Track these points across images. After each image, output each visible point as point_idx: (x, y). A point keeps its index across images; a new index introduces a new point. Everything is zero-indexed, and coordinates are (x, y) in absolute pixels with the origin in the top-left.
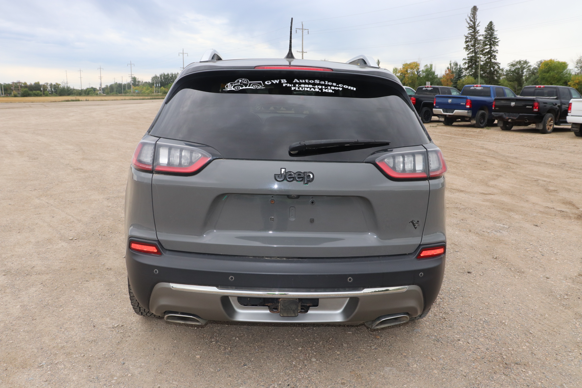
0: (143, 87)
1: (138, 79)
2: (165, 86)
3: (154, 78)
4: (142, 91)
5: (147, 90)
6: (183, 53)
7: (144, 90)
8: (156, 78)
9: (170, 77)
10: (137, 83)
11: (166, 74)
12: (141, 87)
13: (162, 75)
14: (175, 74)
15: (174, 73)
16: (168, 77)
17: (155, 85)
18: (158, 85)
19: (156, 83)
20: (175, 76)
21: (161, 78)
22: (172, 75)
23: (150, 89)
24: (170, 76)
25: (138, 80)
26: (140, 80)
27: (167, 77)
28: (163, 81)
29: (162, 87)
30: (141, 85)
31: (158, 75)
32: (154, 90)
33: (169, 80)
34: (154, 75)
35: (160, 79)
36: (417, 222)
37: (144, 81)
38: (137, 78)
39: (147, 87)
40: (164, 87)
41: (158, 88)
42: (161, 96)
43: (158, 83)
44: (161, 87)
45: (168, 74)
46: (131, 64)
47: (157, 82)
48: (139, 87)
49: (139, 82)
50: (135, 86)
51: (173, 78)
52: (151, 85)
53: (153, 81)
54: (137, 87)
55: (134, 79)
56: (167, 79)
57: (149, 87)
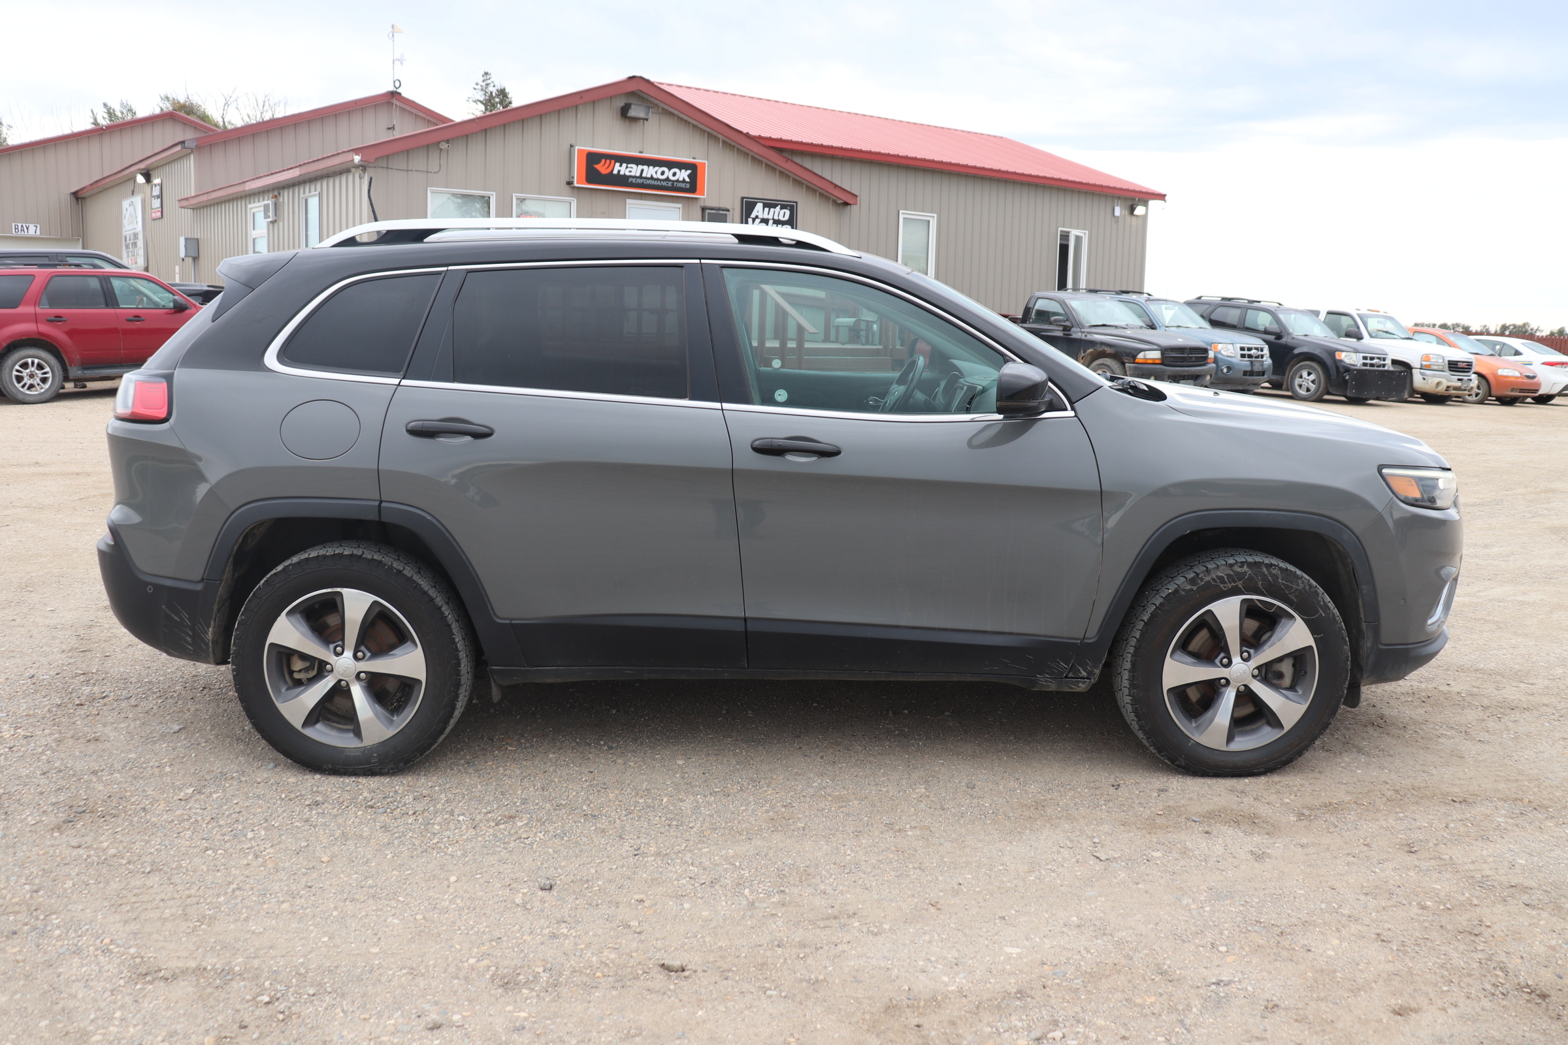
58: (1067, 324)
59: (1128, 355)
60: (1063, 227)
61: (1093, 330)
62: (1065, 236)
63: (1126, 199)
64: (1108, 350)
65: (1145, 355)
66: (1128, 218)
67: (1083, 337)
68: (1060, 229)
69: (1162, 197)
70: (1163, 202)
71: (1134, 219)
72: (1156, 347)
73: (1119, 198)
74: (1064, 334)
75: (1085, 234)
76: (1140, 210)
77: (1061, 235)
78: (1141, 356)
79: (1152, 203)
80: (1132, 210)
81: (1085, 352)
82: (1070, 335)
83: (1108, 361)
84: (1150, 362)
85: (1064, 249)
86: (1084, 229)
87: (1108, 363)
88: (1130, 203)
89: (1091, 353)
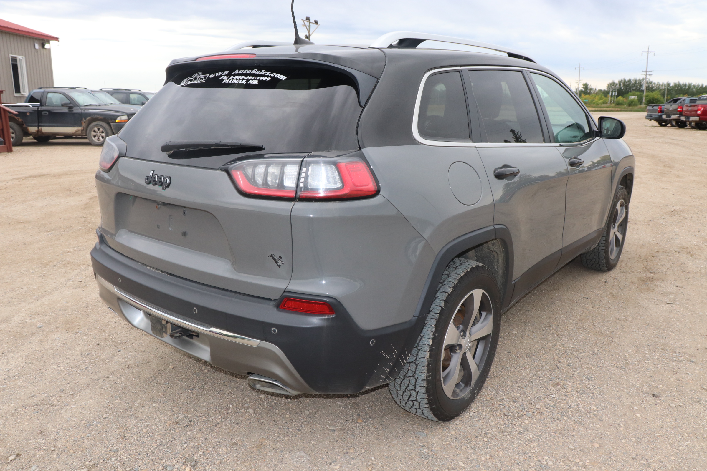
0: (596, 96)
1: (591, 85)
2: (624, 95)
3: (611, 84)
4: (593, 101)
5: (600, 100)
6: (648, 52)
7: (596, 100)
8: (613, 85)
9: (633, 84)
10: (589, 91)
11: (627, 79)
12: (593, 95)
13: (621, 81)
14: (640, 80)
15: (638, 79)
16: (630, 84)
17: (610, 93)
18: (615, 94)
19: (612, 92)
20: (639, 83)
21: (620, 85)
22: (636, 81)
23: (604, 99)
24: (633, 82)
25: (590, 87)
26: (592, 87)
27: (628, 83)
28: (622, 88)
29: (620, 97)
30: (593, 93)
31: (617, 81)
32: (609, 100)
33: (630, 87)
34: (610, 81)
35: (618, 86)
36: (279, 258)
37: (598, 89)
38: (589, 85)
39: (600, 96)
40: (622, 97)
41: (614, 98)
42: (612, 108)
43: (615, 92)
44: (618, 96)
45: (630, 80)
46: (580, 67)
47: (614, 90)
48: (591, 95)
49: (591, 89)
50: (586, 95)
51: (636, 85)
52: (605, 93)
53: (610, 88)
54: (587, 96)
55: (586, 86)
56: (628, 86)
57: (603, 97)
58: (71, 105)
59: (111, 119)
60: (12, 54)
61: (86, 107)
62: (14, 60)
63: (39, 40)
64: (100, 117)
65: (121, 118)
66: (42, 49)
67: (83, 111)
68: (10, 55)
69: (57, 39)
70: (57, 42)
71: (44, 50)
72: (125, 114)
73: (36, 39)
74: (69, 111)
75: (23, 58)
76: (47, 46)
77: (12, 59)
78: (119, 118)
79: (51, 42)
80: (43, 46)
81: (85, 119)
82: (73, 111)
83: (100, 123)
84: (123, 121)
85: (15, 67)
86: (22, 55)
87: (100, 124)
88: (41, 42)
89: (89, 120)
